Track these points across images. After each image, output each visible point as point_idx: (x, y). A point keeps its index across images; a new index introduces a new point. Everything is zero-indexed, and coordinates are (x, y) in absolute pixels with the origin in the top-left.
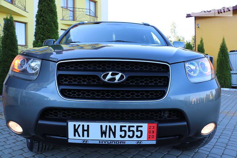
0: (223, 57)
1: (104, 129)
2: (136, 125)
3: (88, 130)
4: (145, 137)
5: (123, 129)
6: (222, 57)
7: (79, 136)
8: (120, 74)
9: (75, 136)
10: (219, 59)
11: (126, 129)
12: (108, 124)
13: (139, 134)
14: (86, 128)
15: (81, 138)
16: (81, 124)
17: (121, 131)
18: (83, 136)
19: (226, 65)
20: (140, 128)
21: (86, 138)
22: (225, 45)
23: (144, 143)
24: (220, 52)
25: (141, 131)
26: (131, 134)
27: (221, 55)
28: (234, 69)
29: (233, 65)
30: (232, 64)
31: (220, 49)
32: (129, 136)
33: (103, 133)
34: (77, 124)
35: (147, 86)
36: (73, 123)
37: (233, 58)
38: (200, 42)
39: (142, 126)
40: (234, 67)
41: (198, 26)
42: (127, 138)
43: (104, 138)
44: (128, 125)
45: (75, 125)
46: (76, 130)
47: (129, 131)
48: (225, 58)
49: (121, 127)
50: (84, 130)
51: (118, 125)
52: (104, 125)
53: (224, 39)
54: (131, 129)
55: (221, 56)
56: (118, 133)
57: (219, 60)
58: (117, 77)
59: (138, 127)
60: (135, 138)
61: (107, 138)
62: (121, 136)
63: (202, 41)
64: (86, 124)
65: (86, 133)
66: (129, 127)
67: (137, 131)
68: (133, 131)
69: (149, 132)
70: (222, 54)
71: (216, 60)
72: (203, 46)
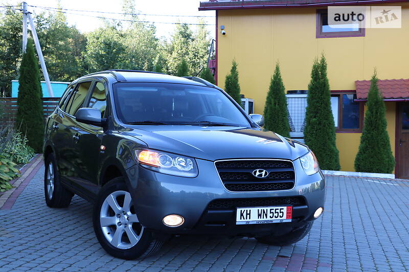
0: (277, 105)
1: (260, 212)
2: (279, 208)
3: (250, 214)
4: (285, 217)
5: (272, 211)
6: (275, 104)
7: (244, 219)
8: (265, 171)
9: (241, 219)
10: (269, 108)
11: (274, 211)
12: (263, 208)
13: (281, 214)
14: (248, 213)
15: (245, 220)
16: (246, 209)
17: (271, 213)
18: (246, 219)
19: (283, 120)
20: (282, 211)
21: (248, 220)
22: (280, 80)
23: (284, 221)
24: (270, 94)
25: (283, 212)
26: (276, 215)
27: (272, 100)
28: (296, 127)
29: (293, 121)
30: (293, 118)
31: (271, 88)
32: (275, 217)
33: (259, 215)
34: (243, 209)
35: (280, 179)
36: (240, 209)
37: (293, 106)
38: (231, 71)
39: (283, 209)
40: (296, 124)
41: (223, 31)
42: (274, 218)
43: (260, 219)
44: (275, 208)
45: (241, 211)
46: (242, 215)
47: (276, 213)
48: (280, 106)
49: (271, 210)
50: (247, 214)
51: (269, 209)
52: (260, 209)
53: (277, 69)
54: (277, 211)
55: (273, 103)
56: (269, 215)
57: (268, 111)
58: (263, 173)
59: (281, 209)
60: (279, 218)
61: (262, 219)
62: (270, 217)
63: (236, 68)
64: (248, 209)
65: (248, 216)
66: (276, 209)
67: (280, 212)
68: (278, 213)
69: (287, 213)
70: (275, 98)
71: (263, 110)
72: (237, 80)
